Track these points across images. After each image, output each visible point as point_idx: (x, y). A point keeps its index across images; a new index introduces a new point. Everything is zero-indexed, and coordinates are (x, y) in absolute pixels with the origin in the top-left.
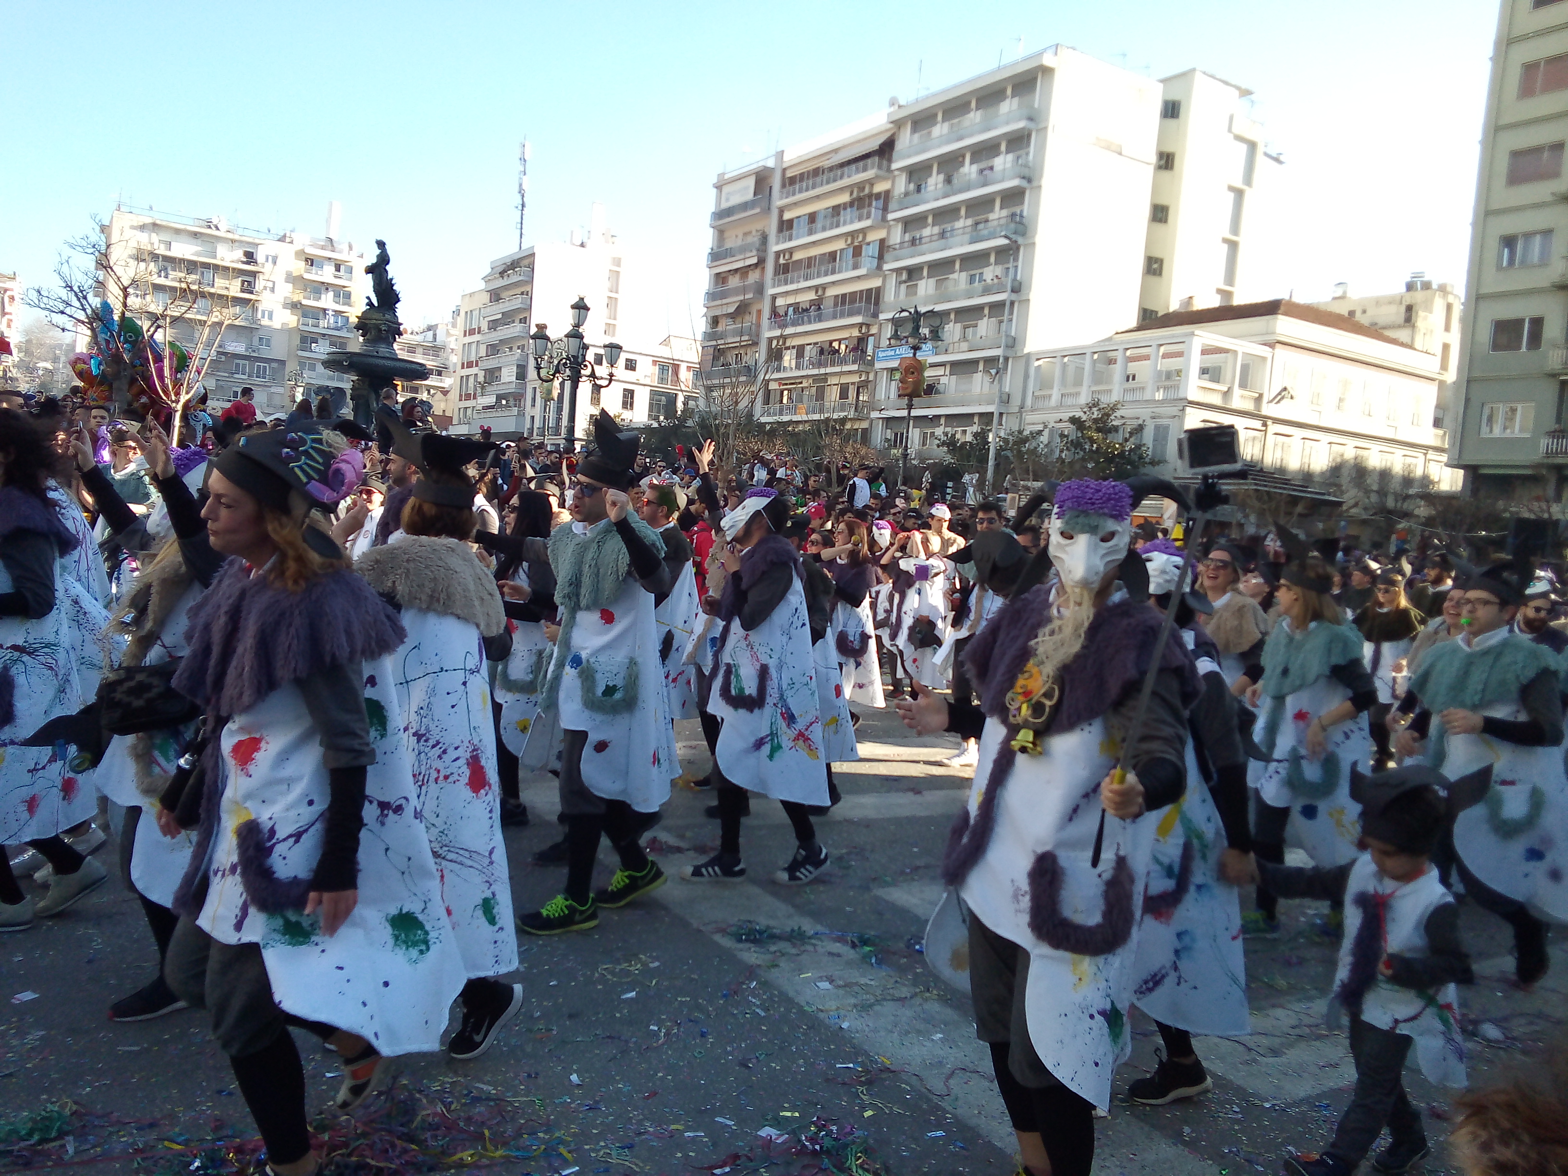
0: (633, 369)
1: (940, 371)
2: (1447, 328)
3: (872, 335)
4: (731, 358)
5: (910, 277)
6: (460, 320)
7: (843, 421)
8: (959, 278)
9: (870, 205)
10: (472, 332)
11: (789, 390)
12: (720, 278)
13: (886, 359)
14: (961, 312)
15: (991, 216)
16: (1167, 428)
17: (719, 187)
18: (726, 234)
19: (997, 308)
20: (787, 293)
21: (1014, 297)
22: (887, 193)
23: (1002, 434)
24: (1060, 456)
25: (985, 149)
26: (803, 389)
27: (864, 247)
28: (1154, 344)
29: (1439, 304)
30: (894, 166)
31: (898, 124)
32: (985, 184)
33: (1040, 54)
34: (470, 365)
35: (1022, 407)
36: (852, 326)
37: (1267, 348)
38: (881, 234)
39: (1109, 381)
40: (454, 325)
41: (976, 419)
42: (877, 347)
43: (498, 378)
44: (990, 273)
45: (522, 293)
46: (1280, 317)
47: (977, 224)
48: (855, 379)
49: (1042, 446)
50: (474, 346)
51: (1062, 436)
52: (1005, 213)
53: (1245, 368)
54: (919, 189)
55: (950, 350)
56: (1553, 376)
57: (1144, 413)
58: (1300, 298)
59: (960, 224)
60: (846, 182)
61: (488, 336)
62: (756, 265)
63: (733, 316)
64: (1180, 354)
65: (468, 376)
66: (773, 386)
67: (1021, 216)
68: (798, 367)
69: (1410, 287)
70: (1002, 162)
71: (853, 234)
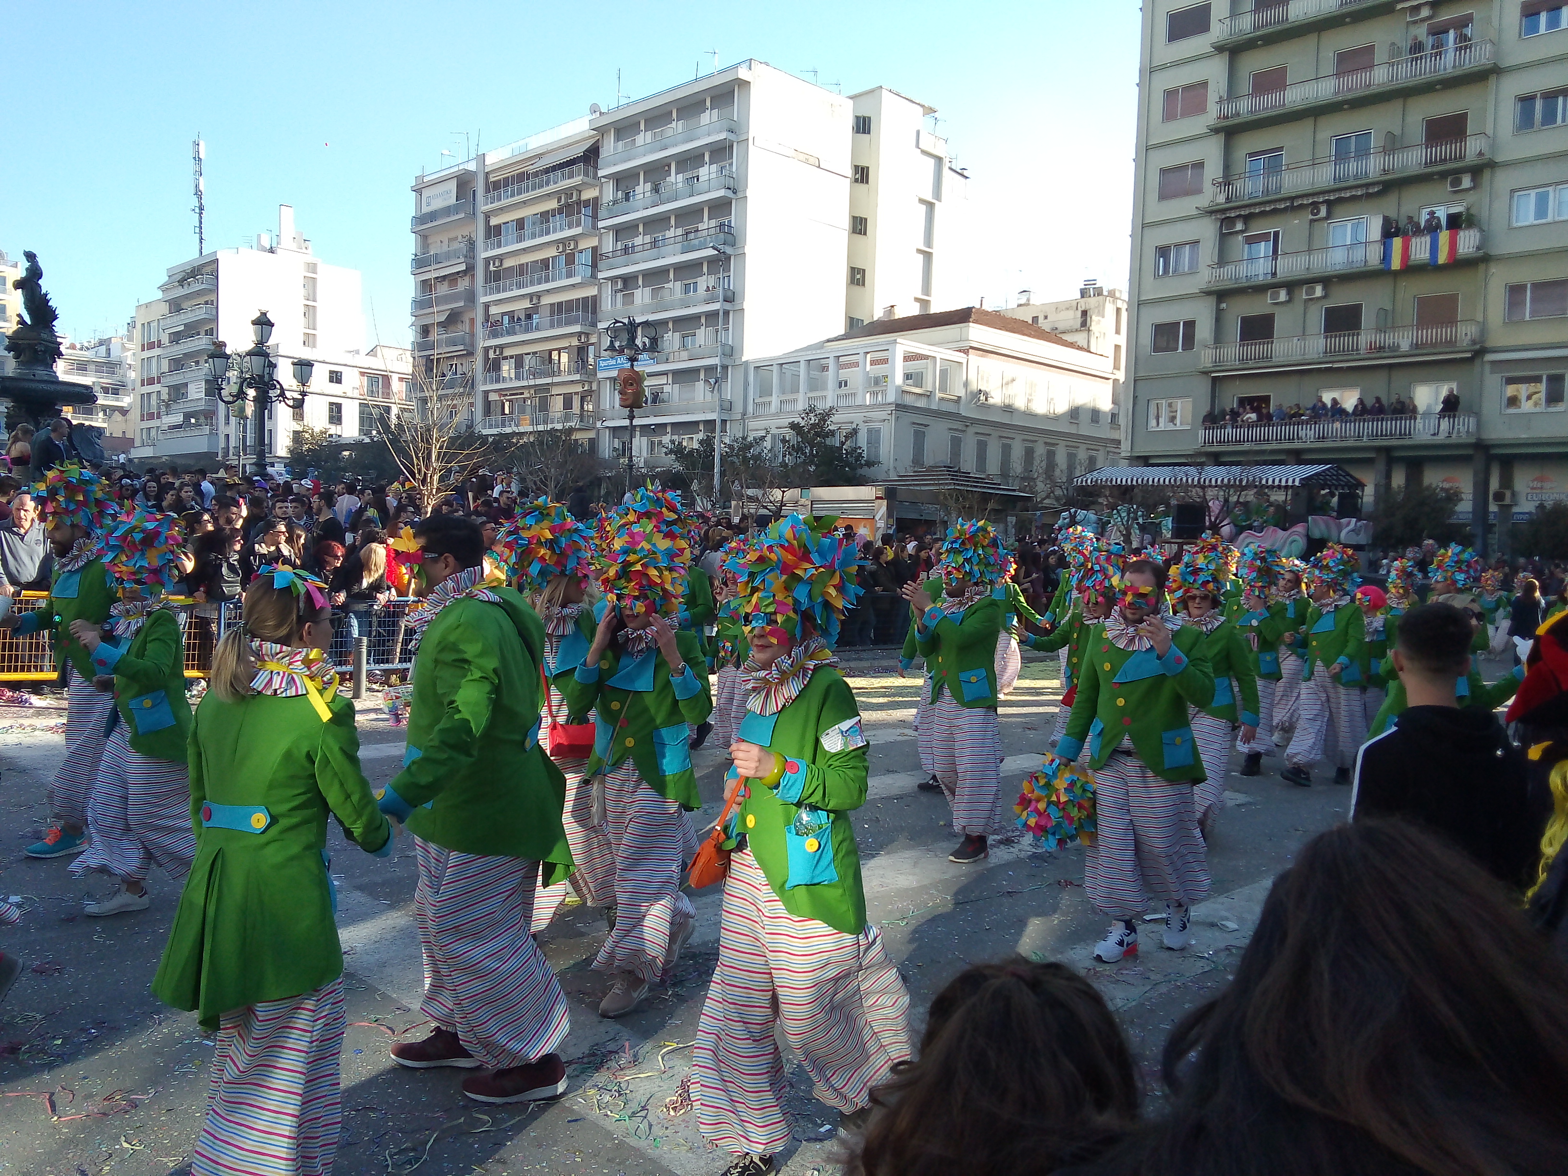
0: (339, 381)
1: (663, 380)
2: (1118, 332)
3: (592, 344)
4: (444, 367)
5: (626, 286)
6: (137, 333)
7: (571, 431)
8: (675, 287)
9: (579, 212)
10: (151, 346)
11: (509, 401)
12: (426, 286)
13: (608, 368)
14: (679, 322)
15: (701, 226)
16: (878, 431)
17: (418, 190)
18: (430, 240)
19: (712, 316)
20: (500, 301)
21: (728, 306)
22: (596, 199)
23: (727, 441)
24: (784, 461)
25: (690, 159)
26: (525, 400)
27: (577, 255)
28: (861, 351)
29: (1110, 309)
30: (600, 173)
31: (601, 131)
32: (691, 195)
33: (736, 67)
34: (151, 382)
35: (744, 414)
36: (571, 335)
37: (962, 354)
38: (594, 242)
39: (824, 387)
40: (130, 339)
41: (701, 427)
42: (597, 356)
43: (185, 395)
44: (704, 282)
45: (206, 303)
46: (971, 324)
47: (687, 234)
48: (579, 388)
49: (766, 451)
50: (154, 361)
51: (784, 441)
52: (713, 223)
53: (944, 373)
54: (627, 199)
55: (671, 359)
56: (1206, 373)
57: (857, 418)
58: (988, 307)
59: (670, 233)
60: (552, 188)
61: (169, 350)
62: (465, 272)
63: (444, 325)
64: (885, 361)
65: (148, 394)
66: (493, 397)
67: (730, 226)
68: (518, 377)
69: (1084, 293)
70: (707, 172)
71: (563, 241)
